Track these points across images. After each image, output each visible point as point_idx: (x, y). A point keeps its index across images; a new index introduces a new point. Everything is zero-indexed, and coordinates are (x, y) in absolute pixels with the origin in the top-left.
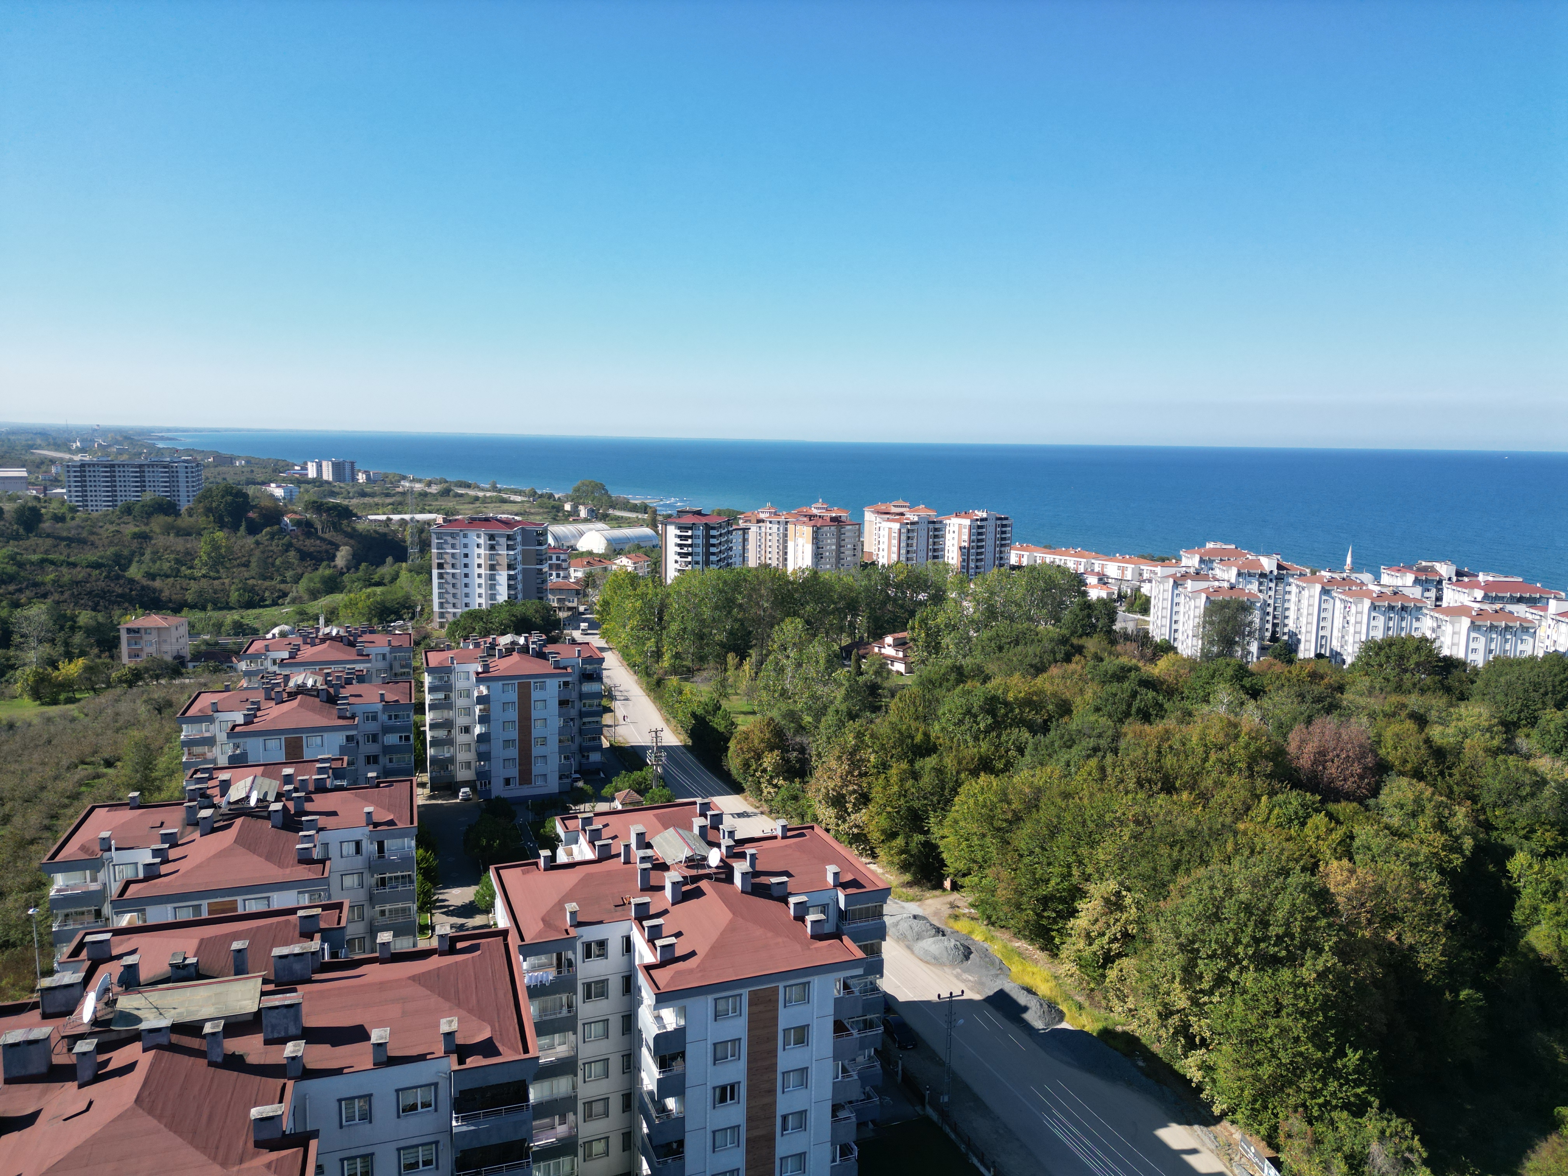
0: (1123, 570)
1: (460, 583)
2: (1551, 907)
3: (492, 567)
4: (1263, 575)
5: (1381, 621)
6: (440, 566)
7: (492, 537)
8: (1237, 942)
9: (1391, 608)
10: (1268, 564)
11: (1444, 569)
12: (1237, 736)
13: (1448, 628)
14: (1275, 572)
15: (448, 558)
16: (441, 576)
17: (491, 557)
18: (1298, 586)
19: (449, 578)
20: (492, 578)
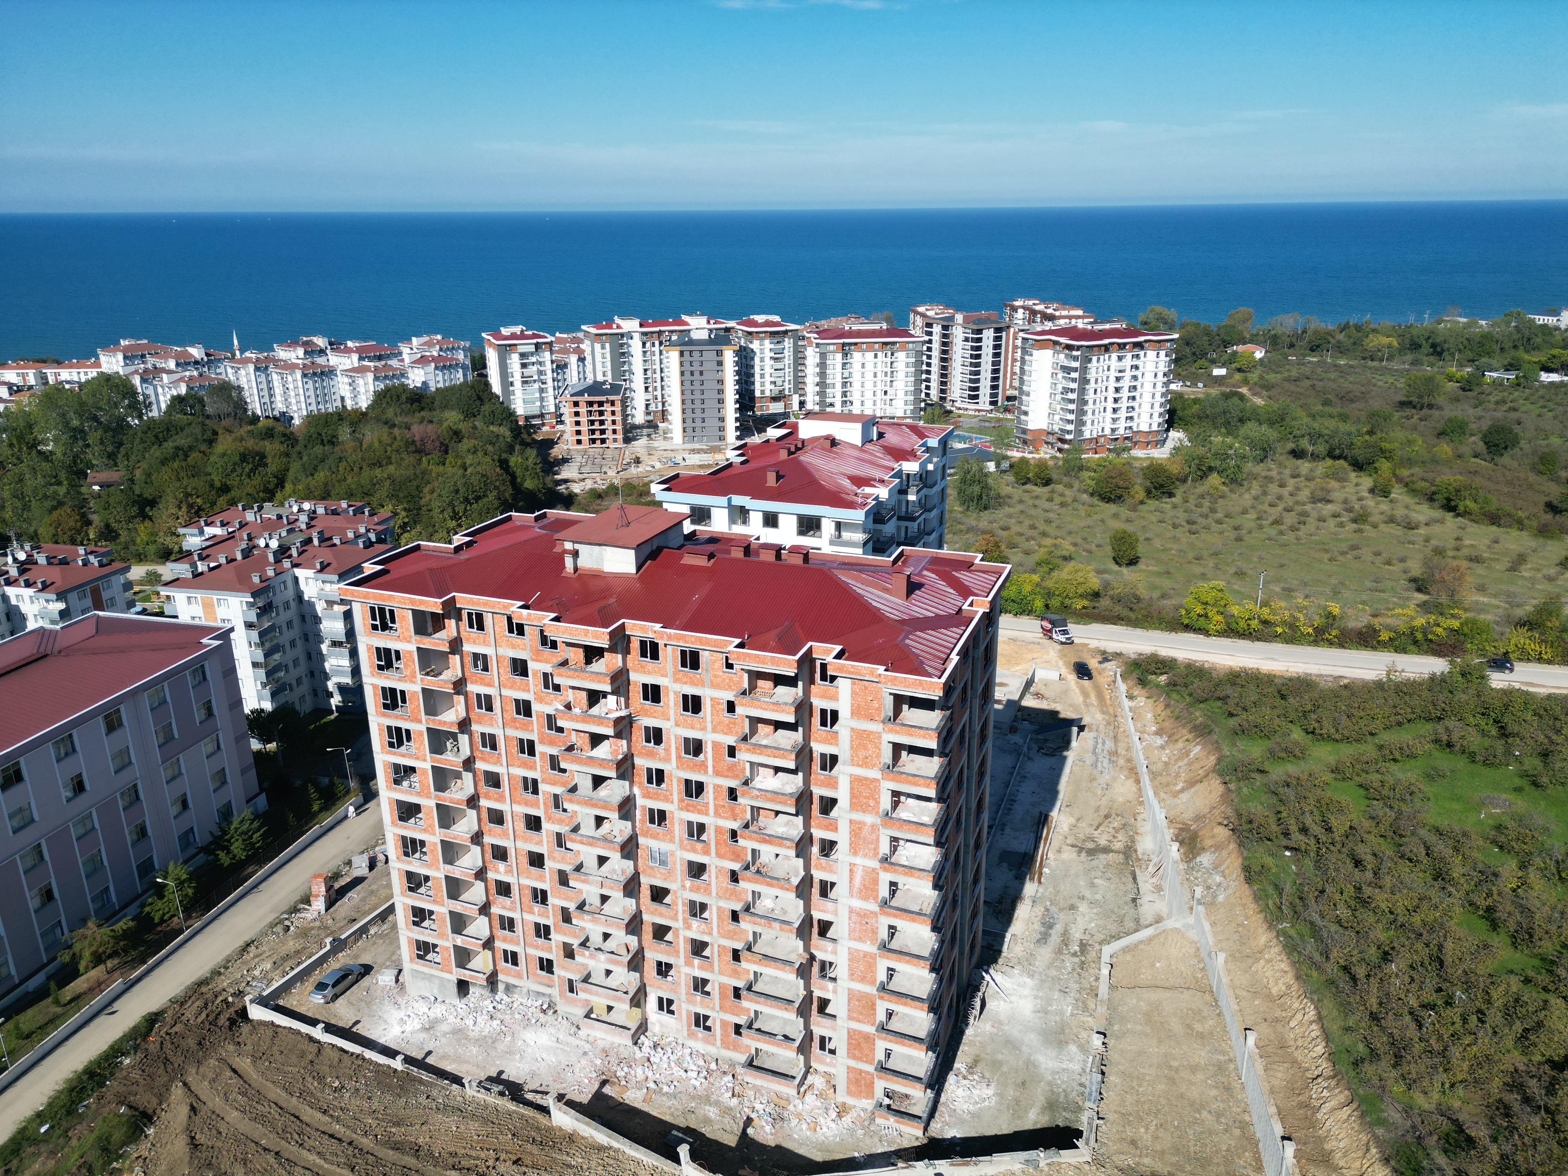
0: (24, 376)
2: (529, 472)
4: (196, 362)
5: (310, 385)
9: (315, 374)
10: (196, 352)
11: (320, 342)
12: (395, 439)
13: (361, 382)
14: (206, 359)
18: (232, 367)
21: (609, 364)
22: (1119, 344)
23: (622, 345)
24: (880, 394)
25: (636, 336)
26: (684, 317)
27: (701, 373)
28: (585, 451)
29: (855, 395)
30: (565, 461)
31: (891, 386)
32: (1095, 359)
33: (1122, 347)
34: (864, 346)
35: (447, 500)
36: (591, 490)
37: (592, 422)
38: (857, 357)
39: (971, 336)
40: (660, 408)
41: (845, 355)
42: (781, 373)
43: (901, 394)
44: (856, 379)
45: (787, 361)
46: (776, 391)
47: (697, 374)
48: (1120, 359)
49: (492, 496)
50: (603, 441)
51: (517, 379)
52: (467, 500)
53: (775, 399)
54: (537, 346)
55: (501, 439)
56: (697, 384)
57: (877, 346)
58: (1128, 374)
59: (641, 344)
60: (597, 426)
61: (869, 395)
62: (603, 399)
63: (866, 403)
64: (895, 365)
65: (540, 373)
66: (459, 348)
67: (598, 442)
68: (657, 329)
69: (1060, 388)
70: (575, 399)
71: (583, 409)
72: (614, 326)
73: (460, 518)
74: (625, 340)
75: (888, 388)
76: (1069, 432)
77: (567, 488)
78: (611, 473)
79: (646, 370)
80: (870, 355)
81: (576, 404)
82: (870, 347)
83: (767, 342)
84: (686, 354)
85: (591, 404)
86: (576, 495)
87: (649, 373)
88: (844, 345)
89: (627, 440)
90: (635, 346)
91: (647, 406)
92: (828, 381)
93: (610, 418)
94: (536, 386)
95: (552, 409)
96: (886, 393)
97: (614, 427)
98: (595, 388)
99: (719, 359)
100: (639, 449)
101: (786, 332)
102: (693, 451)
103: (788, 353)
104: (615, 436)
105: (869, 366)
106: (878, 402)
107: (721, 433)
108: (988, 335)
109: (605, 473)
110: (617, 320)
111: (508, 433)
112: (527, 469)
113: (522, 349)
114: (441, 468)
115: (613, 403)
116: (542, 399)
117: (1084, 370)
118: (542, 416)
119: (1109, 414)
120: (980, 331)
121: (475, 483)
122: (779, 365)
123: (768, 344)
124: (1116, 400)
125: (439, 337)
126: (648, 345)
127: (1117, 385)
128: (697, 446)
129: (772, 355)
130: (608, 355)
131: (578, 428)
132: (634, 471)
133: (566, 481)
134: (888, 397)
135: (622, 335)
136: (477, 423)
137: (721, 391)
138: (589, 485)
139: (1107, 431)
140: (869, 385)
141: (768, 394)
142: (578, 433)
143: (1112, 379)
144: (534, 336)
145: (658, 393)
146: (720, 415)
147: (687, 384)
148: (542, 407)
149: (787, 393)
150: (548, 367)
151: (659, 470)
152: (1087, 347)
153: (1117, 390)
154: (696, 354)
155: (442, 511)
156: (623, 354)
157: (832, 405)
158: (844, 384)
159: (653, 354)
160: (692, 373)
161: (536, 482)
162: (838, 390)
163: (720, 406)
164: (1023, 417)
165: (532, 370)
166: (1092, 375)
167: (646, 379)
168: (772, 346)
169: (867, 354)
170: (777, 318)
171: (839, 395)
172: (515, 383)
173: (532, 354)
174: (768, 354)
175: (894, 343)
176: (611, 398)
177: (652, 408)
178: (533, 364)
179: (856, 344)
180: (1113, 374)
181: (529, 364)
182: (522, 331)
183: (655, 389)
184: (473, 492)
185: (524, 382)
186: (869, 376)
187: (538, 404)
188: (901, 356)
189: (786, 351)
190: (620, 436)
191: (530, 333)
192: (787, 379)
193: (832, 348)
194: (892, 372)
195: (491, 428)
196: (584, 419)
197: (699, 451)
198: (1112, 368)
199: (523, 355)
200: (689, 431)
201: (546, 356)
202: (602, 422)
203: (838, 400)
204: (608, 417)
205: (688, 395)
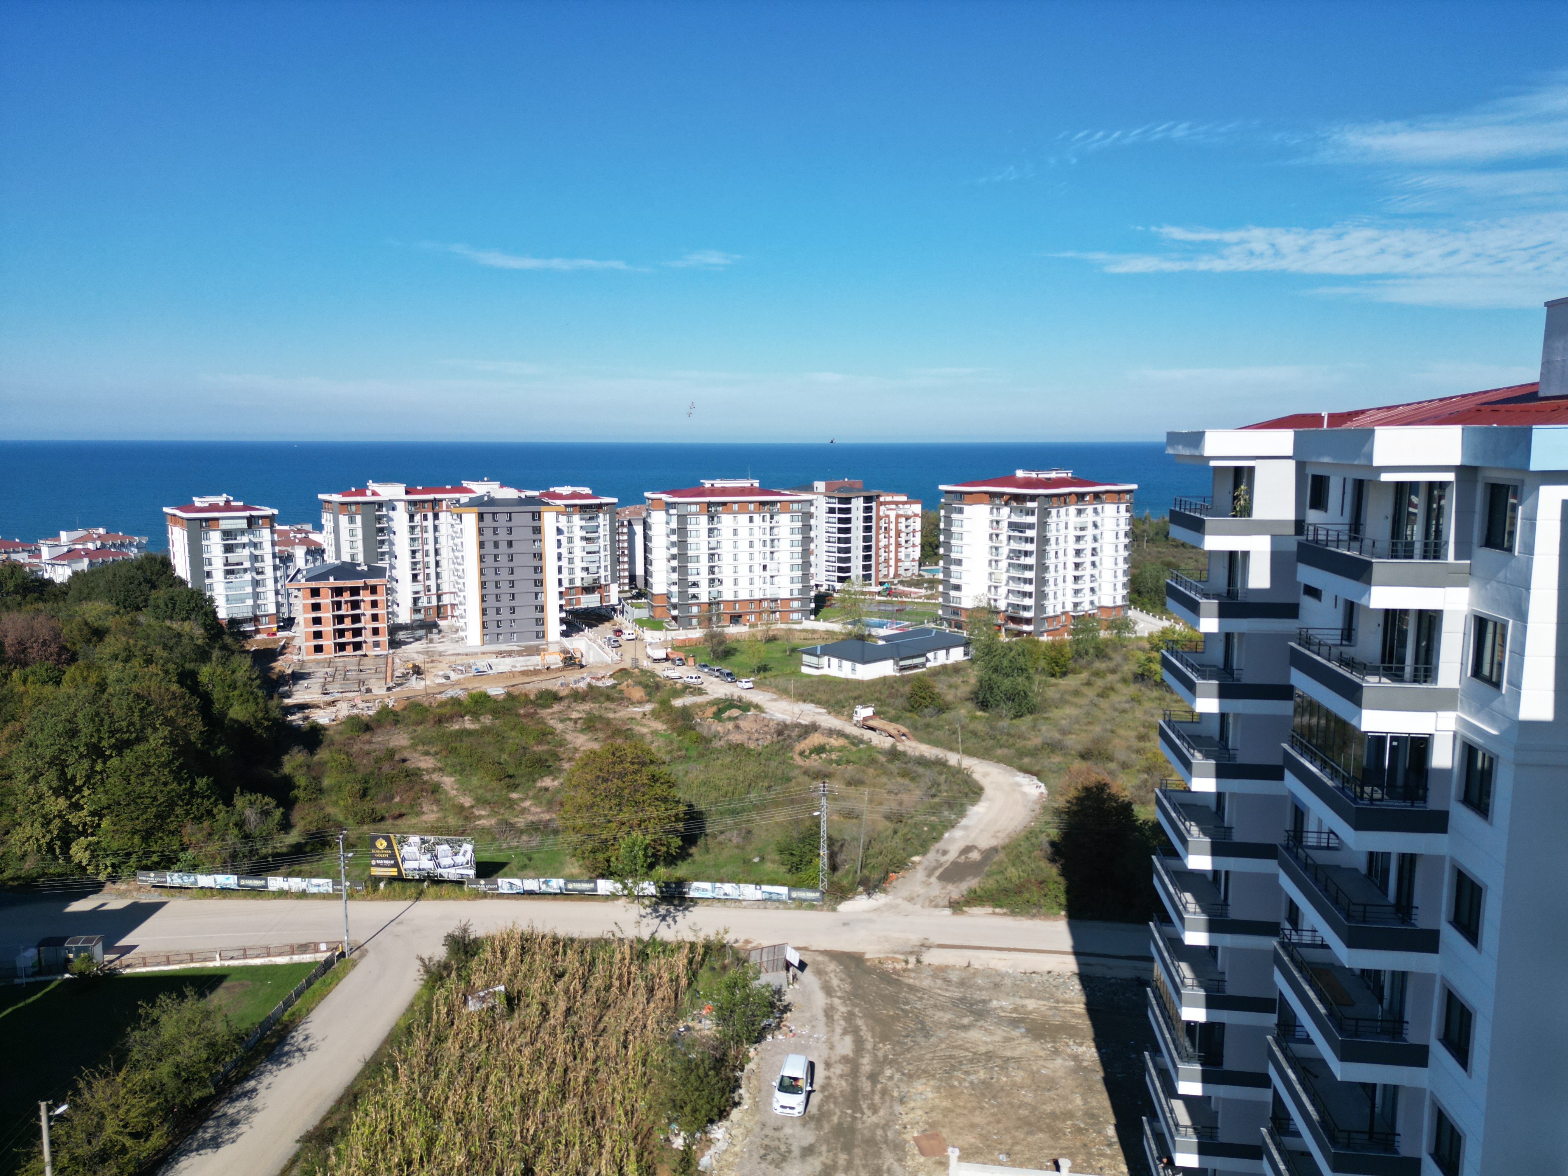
2: (236, 693)
8: (100, 739)
21: (360, 545)
22: (1077, 494)
23: (379, 519)
24: (758, 569)
25: (401, 506)
26: (465, 484)
27: (510, 544)
28: (329, 662)
29: (725, 572)
30: (297, 677)
31: (772, 559)
32: (1054, 512)
33: (1081, 497)
34: (735, 507)
35: (48, 754)
36: (350, 718)
37: (340, 619)
38: (726, 520)
39: (837, 506)
40: (434, 602)
41: (711, 518)
42: (595, 557)
43: (785, 569)
44: (726, 550)
45: (601, 542)
46: (589, 579)
47: (503, 546)
48: (1080, 512)
49: (156, 739)
50: (357, 646)
51: (217, 567)
52: (96, 752)
53: (587, 590)
54: (251, 520)
55: (185, 641)
56: (503, 560)
57: (751, 507)
58: (1090, 532)
59: (407, 516)
60: (347, 624)
61: (743, 570)
62: (359, 583)
63: (740, 581)
64: (775, 531)
65: (255, 558)
66: (131, 544)
67: (350, 648)
68: (430, 497)
69: (1005, 551)
70: (314, 584)
71: (326, 600)
72: (369, 493)
73: (79, 790)
74: (384, 511)
75: (767, 562)
76: (1026, 608)
77: (306, 718)
78: (379, 690)
79: (414, 552)
80: (743, 518)
81: (315, 592)
82: (743, 507)
83: (576, 518)
84: (488, 518)
85: (338, 591)
86: (324, 728)
87: (419, 556)
88: (710, 504)
89: (394, 644)
90: (400, 519)
91: (416, 600)
92: (690, 553)
93: (369, 612)
94: (248, 577)
95: (272, 609)
96: (765, 567)
97: (376, 625)
98: (345, 570)
99: (536, 524)
100: (416, 656)
101: (600, 506)
102: (500, 654)
103: (604, 532)
104: (376, 638)
105: (743, 533)
106: (756, 580)
107: (539, 628)
108: (857, 505)
109: (369, 691)
110: (372, 486)
111: (199, 632)
112: (233, 686)
113: (225, 525)
114: (49, 689)
115: (374, 590)
116: (256, 596)
117: (1043, 525)
118: (255, 619)
119: (1070, 585)
120: (848, 500)
121: (118, 713)
122: (592, 547)
123: (577, 520)
124: (1077, 566)
125: (101, 531)
126: (417, 518)
127: (1078, 547)
128: (504, 647)
129: (584, 534)
130: (359, 532)
131: (317, 628)
132: (416, 685)
133: (302, 707)
134: (768, 574)
135: (380, 505)
136: (142, 618)
137: (539, 569)
138: (343, 710)
139: (1069, 607)
140: (744, 558)
141: (578, 583)
142: (318, 635)
143: (1071, 539)
144: (245, 508)
145: (432, 583)
146: (537, 603)
147: (489, 560)
148: (256, 606)
149: (603, 582)
150: (267, 550)
151: (457, 683)
152: (1046, 496)
153: (1078, 552)
154: (502, 519)
155: (35, 779)
156: (381, 530)
157: (695, 584)
158: (711, 556)
159: (425, 530)
160: (496, 544)
161: (251, 707)
162: (704, 564)
163: (537, 589)
164: (953, 593)
165: (242, 555)
166: (1051, 534)
167: (415, 563)
168: (583, 523)
169: (740, 517)
170: (587, 490)
171: (704, 572)
172: (214, 573)
173: (242, 532)
174: (578, 533)
175: (773, 503)
176: (372, 582)
177: (423, 603)
178: (244, 546)
179: (724, 504)
180: (1072, 533)
181: (237, 545)
182: (227, 502)
183: (427, 577)
184: (112, 733)
185: (229, 572)
186: (744, 545)
187: (250, 602)
188: (784, 519)
189: (601, 530)
190: (384, 638)
191: (241, 504)
192: (603, 564)
193: (694, 508)
194: (772, 540)
195: (168, 623)
196: (327, 615)
197: (510, 654)
198: (1071, 526)
199: (227, 534)
200: (492, 626)
201: (265, 535)
202: (356, 619)
203: (704, 578)
204: (366, 611)
205: (490, 575)
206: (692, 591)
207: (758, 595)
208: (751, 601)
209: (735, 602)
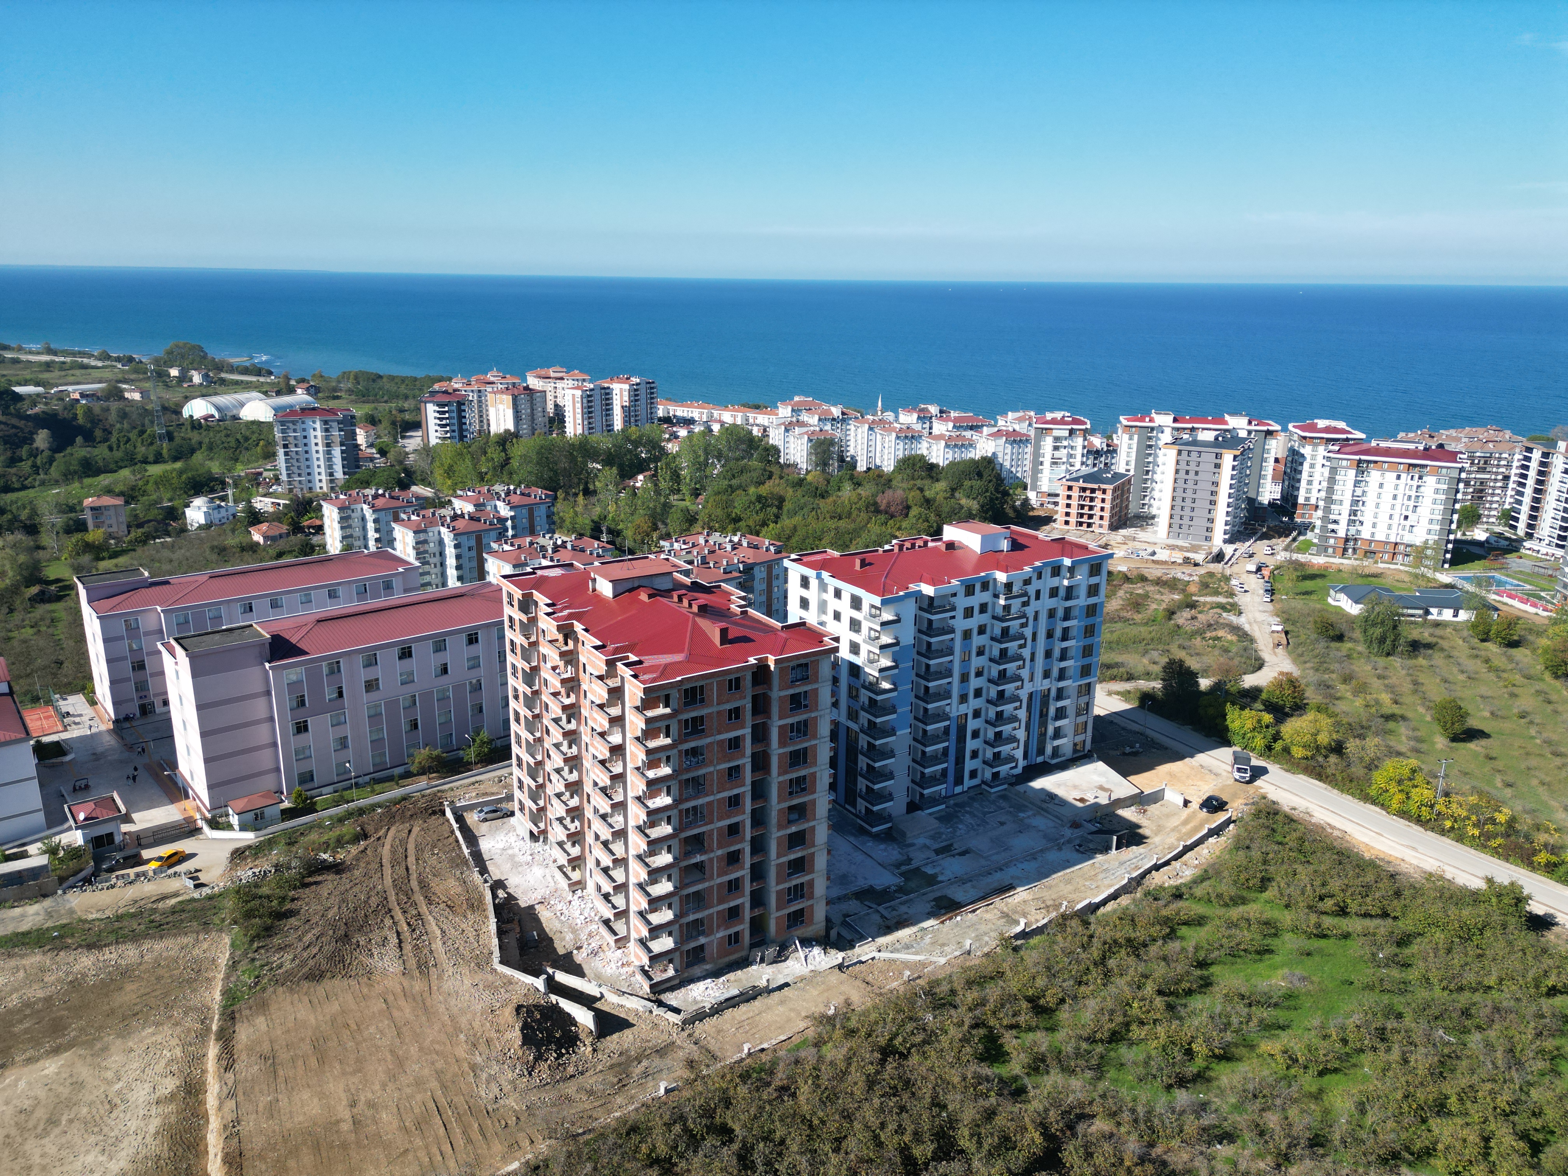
1: (302, 459)
3: (328, 445)
4: (833, 419)
5: (901, 446)
6: (285, 446)
7: (326, 422)
9: (906, 437)
11: (933, 409)
13: (934, 448)
14: (841, 417)
15: (291, 440)
16: (286, 454)
17: (327, 437)
18: (854, 425)
19: (293, 455)
20: (329, 452)
21: (1133, 455)
23: (1150, 438)
24: (1398, 519)
25: (1168, 431)
27: (1197, 473)
29: (1366, 516)
31: (1414, 511)
37: (1082, 507)
38: (1374, 476)
41: (1361, 472)
43: (1424, 522)
44: (1370, 499)
47: (1192, 473)
50: (1089, 525)
51: (1047, 460)
54: (1072, 432)
56: (1190, 483)
57: (1402, 467)
60: (1086, 510)
61: (1384, 517)
62: (1095, 486)
63: (1379, 526)
64: (1422, 489)
65: (1071, 456)
68: (1190, 426)
70: (1070, 483)
71: (1075, 494)
72: (1148, 419)
74: (1155, 433)
75: (1409, 513)
80: (1391, 476)
81: (1070, 488)
82: (1393, 466)
83: (1322, 449)
84: (1185, 454)
85: (1084, 490)
88: (1360, 461)
90: (1165, 440)
93: (1100, 505)
94: (1064, 467)
96: (1406, 518)
99: (1217, 461)
101: (1346, 440)
104: (1102, 522)
105: (1389, 488)
106: (1395, 527)
107: (1208, 534)
110: (1152, 414)
113: (1056, 433)
115: (1104, 491)
123: (1323, 451)
128: (1172, 543)
129: (1326, 463)
130: (1135, 446)
131: (1069, 510)
134: (1408, 523)
135: (1152, 429)
137: (1215, 493)
141: (1312, 501)
142: (1068, 514)
144: (1071, 423)
146: (1210, 516)
147: (1181, 482)
150: (1080, 451)
154: (1194, 455)
156: (1150, 446)
157: (1336, 522)
158: (1355, 502)
160: (1187, 472)
162: (1346, 509)
163: (1211, 507)
165: (1063, 453)
168: (1328, 454)
169: (1388, 474)
171: (1346, 513)
172: (1045, 463)
173: (1065, 438)
174: (1321, 462)
175: (1424, 467)
176: (1103, 486)
178: (1065, 447)
179: (1376, 462)
181: (1061, 447)
182: (1062, 418)
186: (1387, 497)
188: (1431, 481)
190: (1106, 523)
191: (1069, 420)
193: (1344, 463)
194: (1417, 497)
195: (962, 500)
196: (1074, 503)
197: (1176, 548)
199: (1057, 439)
200: (1176, 527)
201: (1079, 441)
202: (1091, 508)
203: (1344, 519)
204: (1098, 504)
205: (1180, 492)
206: (1331, 526)
207: (1393, 539)
208: (1387, 543)
209: (1371, 542)
